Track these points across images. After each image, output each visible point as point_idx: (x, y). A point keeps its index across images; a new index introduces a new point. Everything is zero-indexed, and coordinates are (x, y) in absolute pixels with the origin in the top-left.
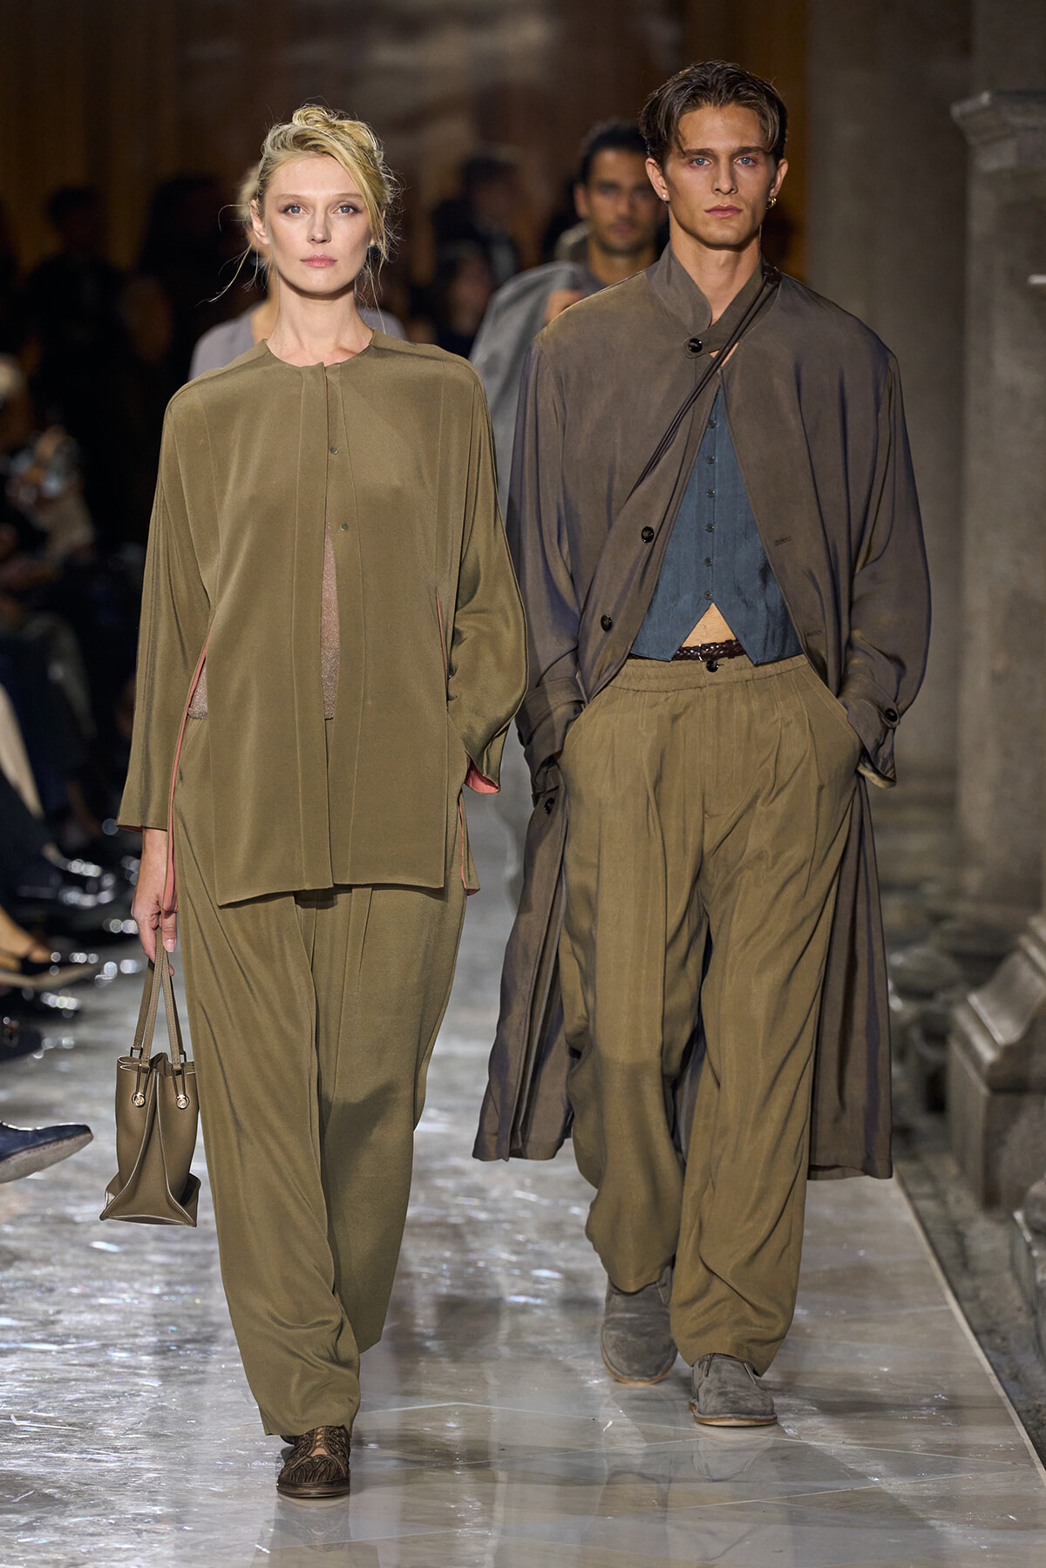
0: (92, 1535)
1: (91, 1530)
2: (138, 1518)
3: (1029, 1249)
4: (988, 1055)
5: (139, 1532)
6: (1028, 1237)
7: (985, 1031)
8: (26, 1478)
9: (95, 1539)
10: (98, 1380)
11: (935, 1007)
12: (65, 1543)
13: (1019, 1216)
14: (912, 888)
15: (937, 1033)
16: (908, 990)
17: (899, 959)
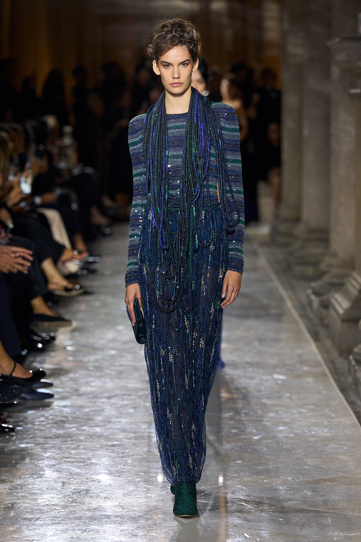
0: (94, 450)
1: (93, 449)
2: (106, 445)
3: (354, 366)
4: (341, 311)
5: (107, 450)
6: (354, 363)
7: (340, 305)
8: (74, 435)
9: (95, 452)
10: (92, 407)
11: (325, 298)
12: (86, 453)
13: (351, 357)
14: (316, 264)
15: (326, 305)
16: (316, 293)
17: (313, 284)
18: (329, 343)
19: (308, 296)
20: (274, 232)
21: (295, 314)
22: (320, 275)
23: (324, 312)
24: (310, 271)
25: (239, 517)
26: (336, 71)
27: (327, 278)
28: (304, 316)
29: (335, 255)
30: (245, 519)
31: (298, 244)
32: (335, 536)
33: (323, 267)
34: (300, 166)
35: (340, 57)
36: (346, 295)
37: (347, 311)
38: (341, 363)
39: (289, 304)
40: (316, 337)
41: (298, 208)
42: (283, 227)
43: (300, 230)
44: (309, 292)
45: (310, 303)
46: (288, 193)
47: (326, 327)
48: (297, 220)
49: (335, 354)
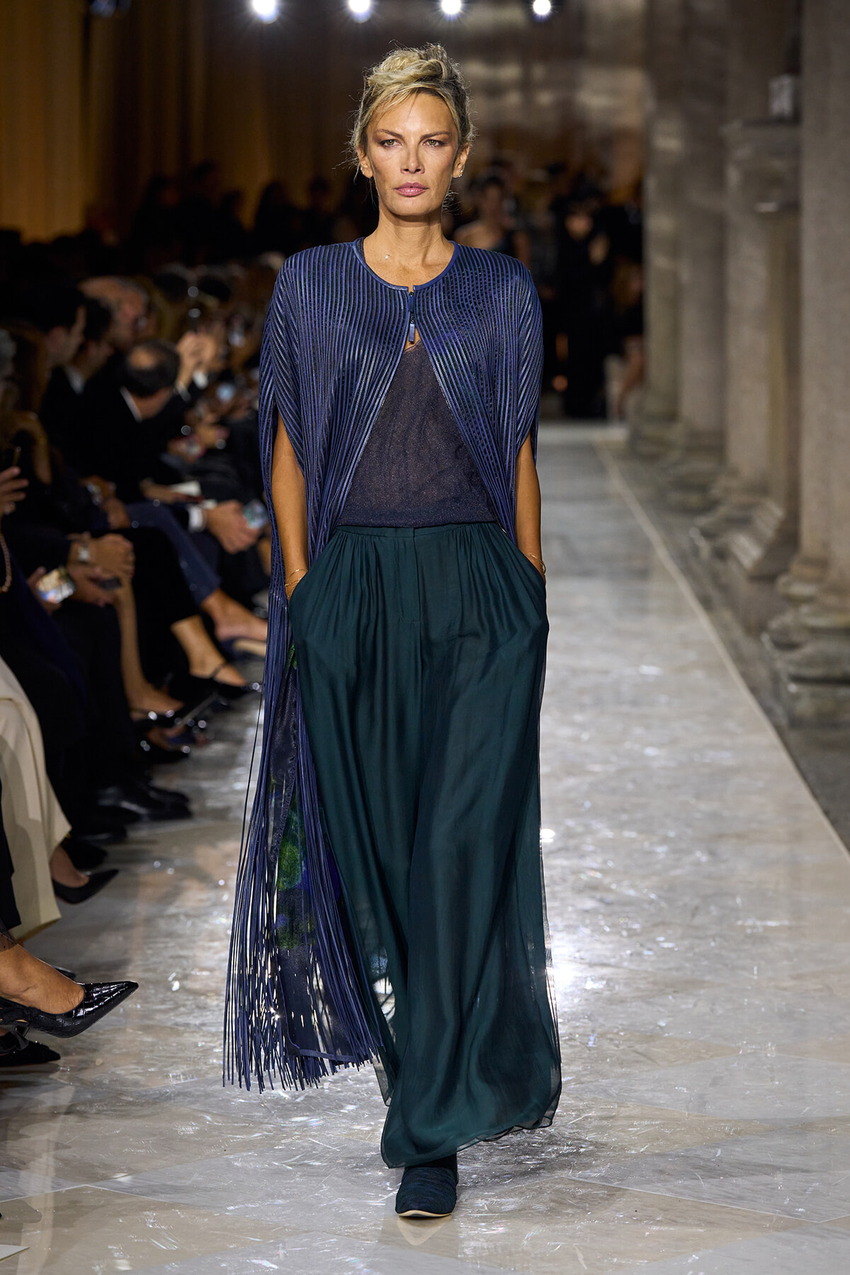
3: (770, 651)
4: (747, 563)
6: (769, 646)
7: (746, 553)
11: (719, 542)
13: (765, 638)
14: (703, 488)
15: (722, 554)
16: (708, 534)
17: (703, 521)
18: (727, 616)
19: (692, 540)
20: (636, 438)
21: (672, 567)
22: (709, 506)
23: (719, 566)
24: (694, 499)
25: (593, 897)
26: (733, 176)
27: (723, 511)
28: (687, 571)
29: (734, 473)
30: (601, 900)
31: (675, 455)
32: (751, 927)
33: (716, 492)
34: (675, 332)
35: (743, 152)
36: (757, 537)
37: (758, 564)
38: (748, 646)
39: (662, 554)
40: (706, 603)
41: (674, 398)
42: (650, 430)
43: (676, 433)
44: (694, 534)
45: (696, 551)
46: (657, 373)
47: (724, 588)
48: (671, 416)
49: (738, 633)
